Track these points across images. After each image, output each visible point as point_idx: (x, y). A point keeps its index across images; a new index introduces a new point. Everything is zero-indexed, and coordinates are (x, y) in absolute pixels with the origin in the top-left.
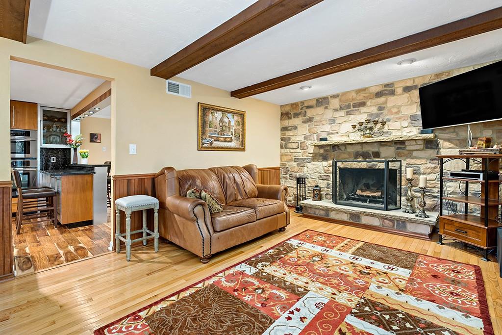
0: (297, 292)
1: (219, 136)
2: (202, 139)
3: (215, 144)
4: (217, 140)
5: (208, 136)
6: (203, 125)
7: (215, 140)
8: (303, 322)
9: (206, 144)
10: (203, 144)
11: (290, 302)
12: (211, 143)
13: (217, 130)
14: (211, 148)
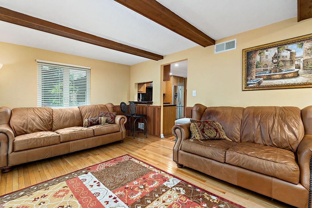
0: (136, 205)
1: (272, 74)
2: (247, 80)
3: (265, 83)
4: (269, 78)
5: (254, 77)
6: (248, 67)
7: (264, 79)
8: (105, 202)
9: (251, 84)
10: (247, 85)
11: (126, 200)
12: (259, 83)
13: (268, 68)
14: (259, 87)
